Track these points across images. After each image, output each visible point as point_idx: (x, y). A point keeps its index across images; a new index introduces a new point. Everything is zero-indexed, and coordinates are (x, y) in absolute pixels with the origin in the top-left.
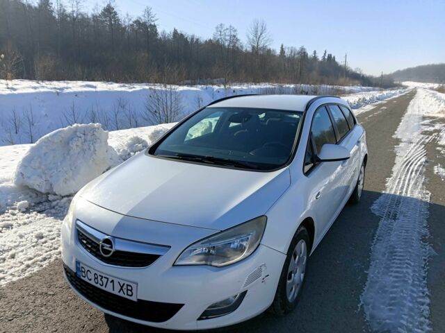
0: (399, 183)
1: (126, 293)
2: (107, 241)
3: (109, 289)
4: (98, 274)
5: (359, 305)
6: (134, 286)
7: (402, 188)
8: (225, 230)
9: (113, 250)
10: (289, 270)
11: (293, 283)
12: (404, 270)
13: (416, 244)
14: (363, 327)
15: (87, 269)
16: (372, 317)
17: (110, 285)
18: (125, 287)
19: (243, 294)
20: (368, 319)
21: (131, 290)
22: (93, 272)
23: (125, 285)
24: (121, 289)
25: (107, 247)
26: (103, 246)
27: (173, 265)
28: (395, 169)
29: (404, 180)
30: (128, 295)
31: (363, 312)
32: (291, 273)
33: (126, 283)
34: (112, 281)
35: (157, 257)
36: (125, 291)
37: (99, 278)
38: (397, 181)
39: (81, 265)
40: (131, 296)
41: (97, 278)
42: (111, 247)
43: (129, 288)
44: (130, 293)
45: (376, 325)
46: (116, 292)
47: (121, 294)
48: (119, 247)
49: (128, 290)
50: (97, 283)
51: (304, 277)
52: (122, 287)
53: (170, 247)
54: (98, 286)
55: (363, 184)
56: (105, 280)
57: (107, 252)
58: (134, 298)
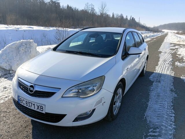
0: (161, 68)
1: (40, 110)
2: (32, 86)
3: (32, 108)
4: (28, 101)
5: (144, 117)
6: (44, 106)
7: (162, 70)
8: (86, 82)
9: (34, 90)
10: (115, 101)
11: (116, 106)
12: (164, 103)
13: (169, 92)
14: (146, 126)
15: (22, 99)
16: (150, 122)
17: (33, 106)
19: (94, 110)
20: (148, 122)
21: (42, 108)
22: (25, 100)
24: (38, 108)
25: (32, 89)
26: (30, 89)
27: (62, 97)
28: (159, 63)
29: (163, 67)
30: (41, 110)
31: (146, 120)
32: (115, 102)
33: (40, 105)
34: (34, 104)
35: (55, 93)
36: (40, 109)
37: (28, 103)
38: (160, 67)
39: (20, 97)
40: (42, 111)
41: (27, 103)
42: (34, 89)
43: (42, 107)
44: (42, 110)
45: (152, 125)
46: (36, 109)
47: (38, 110)
48: (37, 89)
49: (41, 108)
50: (27, 106)
51: (121, 104)
52: (38, 107)
53: (61, 89)
54: (28, 107)
55: (146, 68)
56: (30, 104)
57: (32, 91)
58: (44, 112)
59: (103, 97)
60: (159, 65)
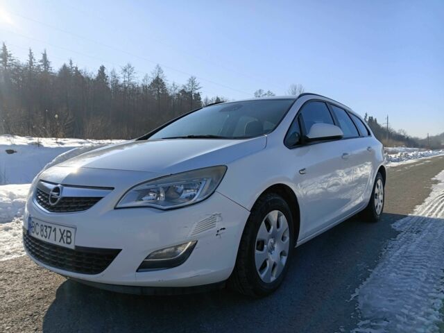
0: (429, 209)
1: (65, 241)
2: (57, 190)
3: (51, 240)
4: (44, 224)
5: (353, 296)
6: (72, 231)
7: (433, 212)
8: (176, 174)
9: (60, 197)
14: (353, 314)
15: (36, 222)
16: (366, 305)
17: (52, 234)
18: (65, 234)
20: (360, 307)
21: (70, 237)
22: (40, 224)
23: (65, 232)
24: (62, 237)
25: (55, 195)
26: (52, 195)
27: (115, 208)
28: (427, 201)
29: (437, 207)
30: (67, 243)
31: (355, 301)
32: (263, 242)
33: (66, 229)
34: (55, 230)
35: (99, 199)
36: (65, 238)
37: (45, 229)
38: (429, 206)
39: (33, 220)
40: (69, 243)
41: (43, 230)
42: (59, 195)
43: (69, 234)
44: (69, 240)
45: (370, 312)
46: (57, 242)
47: (61, 244)
49: (67, 237)
50: (42, 236)
52: (62, 235)
53: (113, 188)
54: (43, 238)
55: (383, 201)
56: (48, 230)
57: (54, 200)
58: (72, 247)
59: (220, 215)
60: (427, 203)
